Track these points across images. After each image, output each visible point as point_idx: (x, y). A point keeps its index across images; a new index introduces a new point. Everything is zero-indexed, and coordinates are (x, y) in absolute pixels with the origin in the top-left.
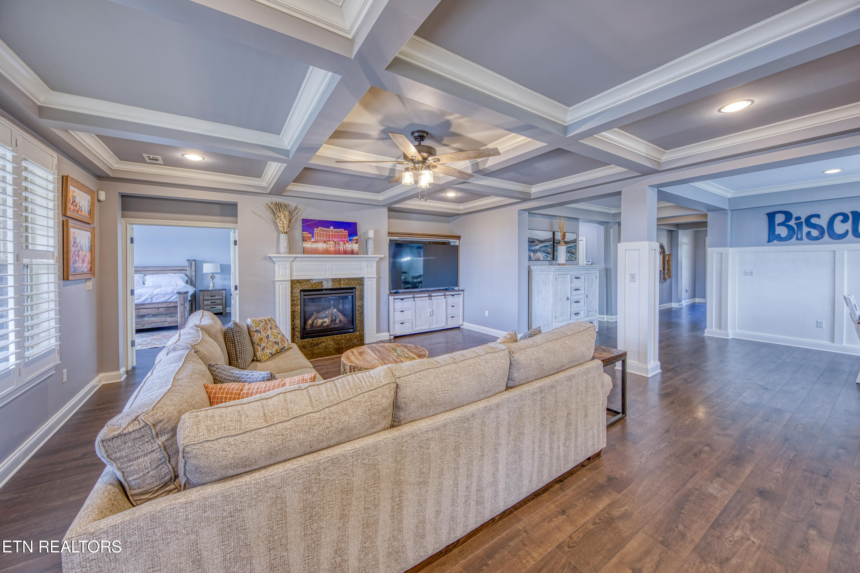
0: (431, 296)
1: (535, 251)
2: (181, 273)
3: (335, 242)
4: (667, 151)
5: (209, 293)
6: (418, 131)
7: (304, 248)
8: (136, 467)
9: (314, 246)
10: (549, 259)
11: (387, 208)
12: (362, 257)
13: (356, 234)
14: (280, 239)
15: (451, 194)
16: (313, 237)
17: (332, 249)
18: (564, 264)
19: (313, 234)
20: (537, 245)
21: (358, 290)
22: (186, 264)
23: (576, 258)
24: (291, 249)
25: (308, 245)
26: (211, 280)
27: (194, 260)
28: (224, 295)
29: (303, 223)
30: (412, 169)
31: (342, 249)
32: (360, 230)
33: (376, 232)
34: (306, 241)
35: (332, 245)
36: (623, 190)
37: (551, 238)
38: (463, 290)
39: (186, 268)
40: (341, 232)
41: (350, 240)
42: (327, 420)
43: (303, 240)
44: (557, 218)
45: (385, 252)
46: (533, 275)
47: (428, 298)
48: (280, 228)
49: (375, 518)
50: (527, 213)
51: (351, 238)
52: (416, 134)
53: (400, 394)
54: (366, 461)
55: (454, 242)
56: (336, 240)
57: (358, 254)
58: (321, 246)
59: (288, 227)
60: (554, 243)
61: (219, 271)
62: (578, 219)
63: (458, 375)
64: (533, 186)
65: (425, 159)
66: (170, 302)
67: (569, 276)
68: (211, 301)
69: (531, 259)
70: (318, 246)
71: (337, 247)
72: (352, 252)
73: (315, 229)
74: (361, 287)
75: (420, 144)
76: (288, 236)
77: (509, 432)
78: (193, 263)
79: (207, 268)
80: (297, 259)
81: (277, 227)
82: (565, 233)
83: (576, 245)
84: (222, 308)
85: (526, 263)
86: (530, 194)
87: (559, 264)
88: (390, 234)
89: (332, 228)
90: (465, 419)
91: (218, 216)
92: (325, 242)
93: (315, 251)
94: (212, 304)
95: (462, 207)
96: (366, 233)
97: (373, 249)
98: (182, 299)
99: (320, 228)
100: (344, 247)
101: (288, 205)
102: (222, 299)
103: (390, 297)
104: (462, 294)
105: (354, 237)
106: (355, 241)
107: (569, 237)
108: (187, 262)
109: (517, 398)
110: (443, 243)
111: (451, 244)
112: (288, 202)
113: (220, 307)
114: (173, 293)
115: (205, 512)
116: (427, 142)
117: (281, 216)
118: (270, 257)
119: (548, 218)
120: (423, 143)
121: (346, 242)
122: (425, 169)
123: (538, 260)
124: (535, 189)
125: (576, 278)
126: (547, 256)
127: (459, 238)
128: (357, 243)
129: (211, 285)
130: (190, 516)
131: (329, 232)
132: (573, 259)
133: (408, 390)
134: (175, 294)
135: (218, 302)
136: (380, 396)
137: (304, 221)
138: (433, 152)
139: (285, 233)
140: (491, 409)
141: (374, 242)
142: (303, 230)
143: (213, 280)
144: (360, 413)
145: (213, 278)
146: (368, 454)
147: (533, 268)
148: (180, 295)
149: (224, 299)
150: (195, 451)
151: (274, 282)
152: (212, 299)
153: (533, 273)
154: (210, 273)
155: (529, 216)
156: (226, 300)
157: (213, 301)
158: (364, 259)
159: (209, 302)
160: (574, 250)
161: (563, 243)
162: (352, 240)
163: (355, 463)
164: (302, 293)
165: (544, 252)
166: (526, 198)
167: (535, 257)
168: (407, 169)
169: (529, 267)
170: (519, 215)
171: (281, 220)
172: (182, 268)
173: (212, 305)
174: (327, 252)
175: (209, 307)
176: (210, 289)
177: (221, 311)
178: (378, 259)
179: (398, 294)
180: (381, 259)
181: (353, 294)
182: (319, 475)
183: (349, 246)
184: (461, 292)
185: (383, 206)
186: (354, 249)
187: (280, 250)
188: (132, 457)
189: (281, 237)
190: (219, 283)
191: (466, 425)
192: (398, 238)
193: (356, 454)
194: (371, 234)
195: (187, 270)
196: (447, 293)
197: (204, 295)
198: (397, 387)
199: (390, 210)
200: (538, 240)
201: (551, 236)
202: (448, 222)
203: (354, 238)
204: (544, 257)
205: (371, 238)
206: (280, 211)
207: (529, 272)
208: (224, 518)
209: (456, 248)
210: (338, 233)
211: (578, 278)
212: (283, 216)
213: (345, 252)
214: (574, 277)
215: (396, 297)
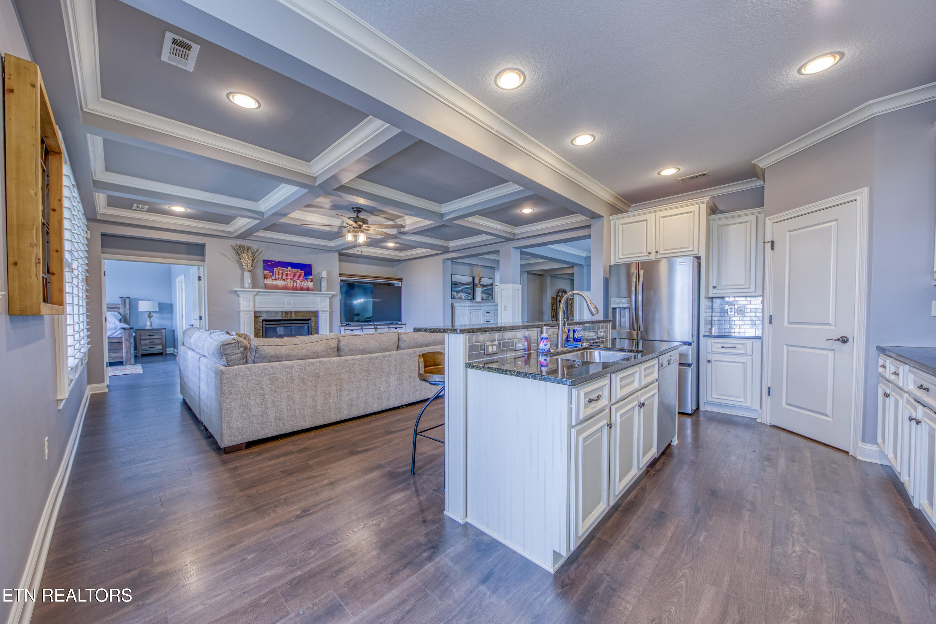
0: (376, 328)
1: (458, 292)
2: (113, 311)
3: (293, 280)
4: (517, 227)
5: (146, 332)
6: (356, 208)
7: (265, 284)
8: (232, 359)
9: (275, 282)
10: (470, 298)
11: (338, 253)
12: (316, 294)
13: (311, 274)
14: (245, 276)
15: (391, 245)
16: (273, 275)
17: (290, 286)
18: (481, 302)
19: (273, 272)
20: (459, 287)
21: (313, 321)
22: (119, 301)
23: (492, 298)
24: (254, 285)
25: (269, 282)
26: (148, 318)
27: (128, 298)
28: (164, 334)
29: (264, 263)
30: (353, 232)
31: (299, 286)
32: (315, 271)
33: (328, 273)
34: (267, 278)
35: (290, 283)
36: (501, 250)
37: (471, 282)
38: (405, 324)
39: (118, 306)
40: (298, 272)
41: (306, 279)
42: (308, 347)
43: (265, 278)
44: (475, 266)
45: (336, 290)
46: (456, 310)
47: (374, 329)
48: (244, 267)
49: (329, 391)
50: (450, 261)
51: (307, 277)
52: (355, 209)
53: (341, 344)
54: (325, 366)
55: (397, 284)
56: (293, 278)
57: (313, 290)
58: (280, 283)
59: (252, 266)
60: (474, 285)
61: (157, 310)
62: (494, 268)
63: (369, 339)
64: (450, 242)
65: (360, 227)
66: (114, 338)
67: (481, 311)
68: (150, 341)
69: (455, 298)
70: (278, 283)
71: (295, 284)
72: (308, 289)
73: (275, 268)
74: (316, 319)
75: (357, 216)
76: (251, 273)
77: (396, 369)
78: (127, 300)
79: (144, 306)
80: (260, 293)
81: (241, 266)
82: (480, 278)
83: (492, 288)
84: (162, 349)
85: (450, 301)
86: (448, 247)
87: (476, 302)
88: (341, 275)
89: (289, 268)
90: (371, 359)
91: (185, 254)
92: (284, 280)
93: (276, 287)
94: (150, 343)
95: (403, 255)
96: (320, 273)
97: (326, 287)
98: (127, 335)
99: (279, 268)
100: (301, 285)
101: (251, 247)
102: (161, 339)
103: (341, 328)
104: (404, 327)
105: (309, 276)
106: (310, 280)
107: (485, 281)
108: (120, 299)
109: (400, 354)
110: (388, 284)
111: (395, 285)
112: (250, 245)
113: (160, 347)
114: (116, 328)
115: (265, 370)
116: (362, 215)
117: (245, 257)
118: (235, 291)
119: (469, 266)
120: (359, 215)
121: (302, 281)
122: (360, 233)
123: (461, 299)
124: (452, 244)
125: (487, 312)
126: (468, 296)
127: (401, 280)
128: (312, 281)
129: (148, 324)
130: (259, 371)
131: (287, 272)
132: (490, 299)
133: (344, 342)
134: (118, 330)
135: (156, 341)
136: (331, 342)
137: (265, 261)
138: (366, 222)
139: (248, 271)
140: (387, 357)
141: (327, 281)
142: (264, 269)
143: (150, 319)
144: (322, 347)
145: (150, 316)
146: (326, 364)
147: (456, 304)
148: (125, 330)
149: (164, 339)
150: (260, 348)
151: (239, 312)
152: (150, 339)
153: (456, 308)
154: (147, 311)
155: (451, 264)
156: (166, 340)
157: (152, 340)
158: (318, 295)
159: (147, 342)
160: (490, 292)
161: (479, 286)
162: (308, 279)
163: (320, 366)
164: (264, 323)
165: (465, 292)
166: (446, 250)
167: (458, 296)
168: (349, 232)
169: (452, 304)
170: (443, 263)
171: (245, 260)
172: (114, 306)
173: (150, 345)
174: (285, 288)
175: (148, 347)
176: (146, 328)
177: (161, 351)
178: (331, 296)
179: (348, 326)
180: (333, 295)
181: (309, 325)
182: (306, 367)
183: (305, 284)
184: (403, 326)
185: (334, 251)
186: (309, 286)
187: (244, 285)
188: (231, 354)
189: (245, 274)
190: (157, 322)
191: (372, 361)
192: (348, 278)
193: (321, 363)
194: (324, 274)
195: (120, 308)
196: (390, 326)
197: (142, 334)
198: (339, 341)
199: (340, 254)
200: (460, 283)
201: (471, 280)
202: (393, 266)
203: (309, 278)
204: (465, 297)
205: (324, 278)
206: (244, 253)
207: (453, 307)
208: (271, 374)
209: (399, 288)
210: (295, 272)
211: (489, 313)
212: (247, 257)
213: (302, 289)
214: (486, 312)
215: (346, 328)
